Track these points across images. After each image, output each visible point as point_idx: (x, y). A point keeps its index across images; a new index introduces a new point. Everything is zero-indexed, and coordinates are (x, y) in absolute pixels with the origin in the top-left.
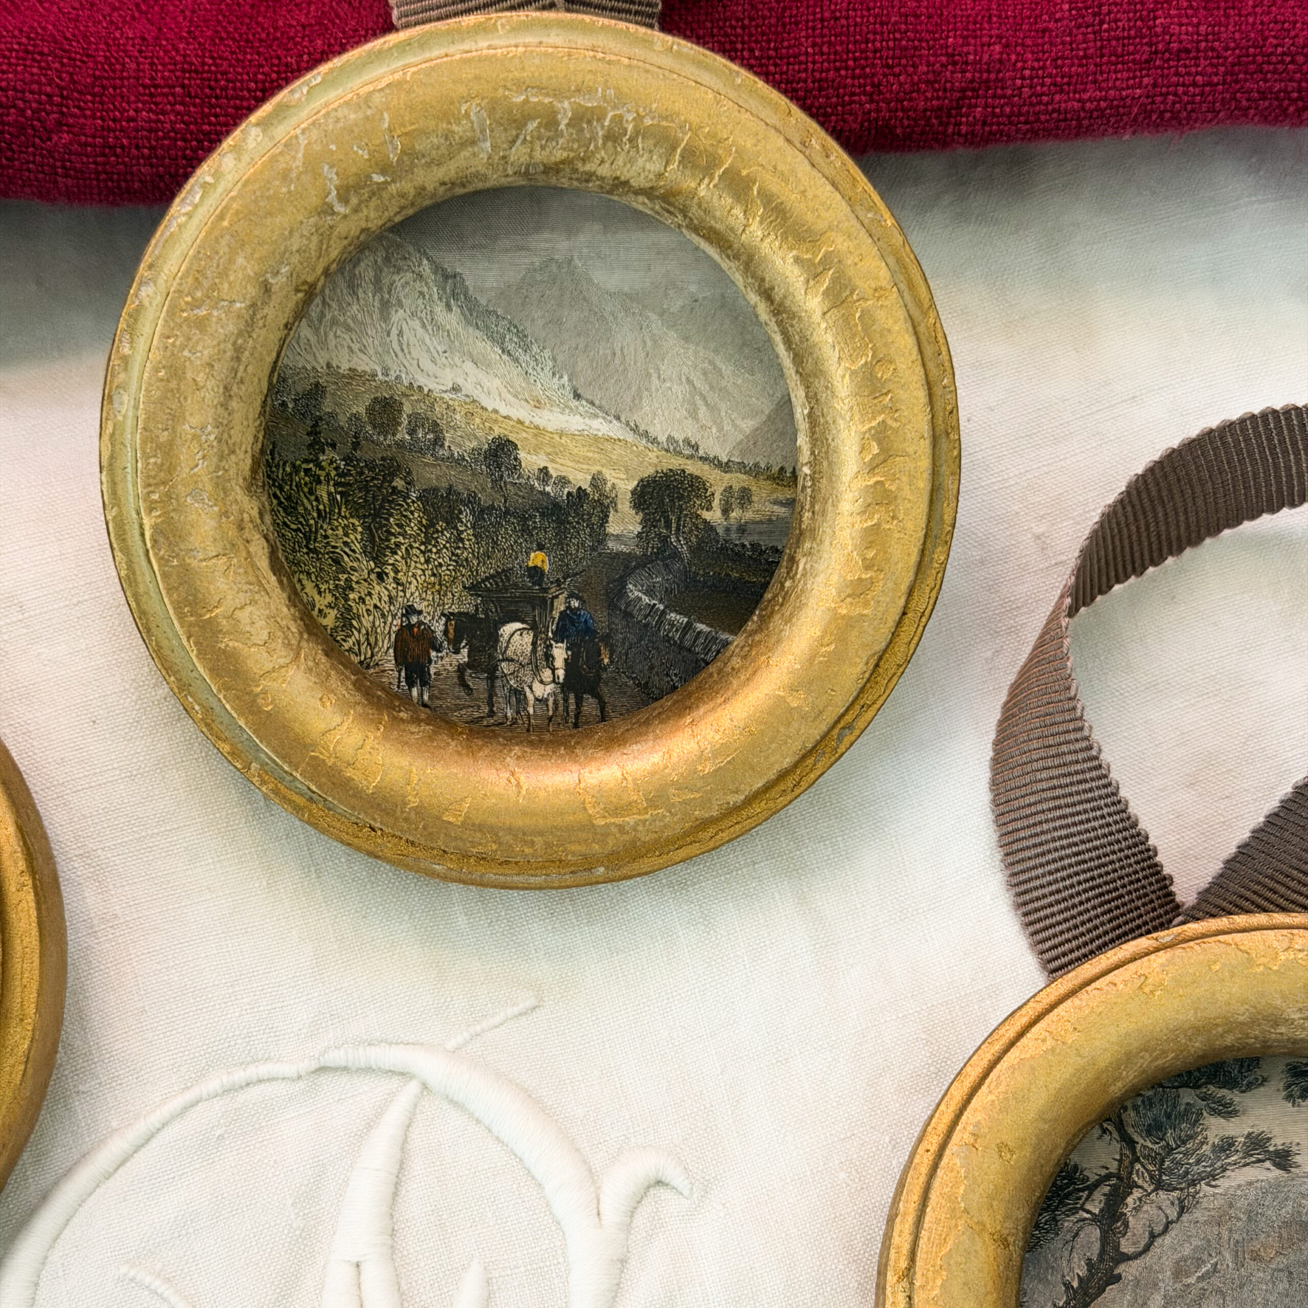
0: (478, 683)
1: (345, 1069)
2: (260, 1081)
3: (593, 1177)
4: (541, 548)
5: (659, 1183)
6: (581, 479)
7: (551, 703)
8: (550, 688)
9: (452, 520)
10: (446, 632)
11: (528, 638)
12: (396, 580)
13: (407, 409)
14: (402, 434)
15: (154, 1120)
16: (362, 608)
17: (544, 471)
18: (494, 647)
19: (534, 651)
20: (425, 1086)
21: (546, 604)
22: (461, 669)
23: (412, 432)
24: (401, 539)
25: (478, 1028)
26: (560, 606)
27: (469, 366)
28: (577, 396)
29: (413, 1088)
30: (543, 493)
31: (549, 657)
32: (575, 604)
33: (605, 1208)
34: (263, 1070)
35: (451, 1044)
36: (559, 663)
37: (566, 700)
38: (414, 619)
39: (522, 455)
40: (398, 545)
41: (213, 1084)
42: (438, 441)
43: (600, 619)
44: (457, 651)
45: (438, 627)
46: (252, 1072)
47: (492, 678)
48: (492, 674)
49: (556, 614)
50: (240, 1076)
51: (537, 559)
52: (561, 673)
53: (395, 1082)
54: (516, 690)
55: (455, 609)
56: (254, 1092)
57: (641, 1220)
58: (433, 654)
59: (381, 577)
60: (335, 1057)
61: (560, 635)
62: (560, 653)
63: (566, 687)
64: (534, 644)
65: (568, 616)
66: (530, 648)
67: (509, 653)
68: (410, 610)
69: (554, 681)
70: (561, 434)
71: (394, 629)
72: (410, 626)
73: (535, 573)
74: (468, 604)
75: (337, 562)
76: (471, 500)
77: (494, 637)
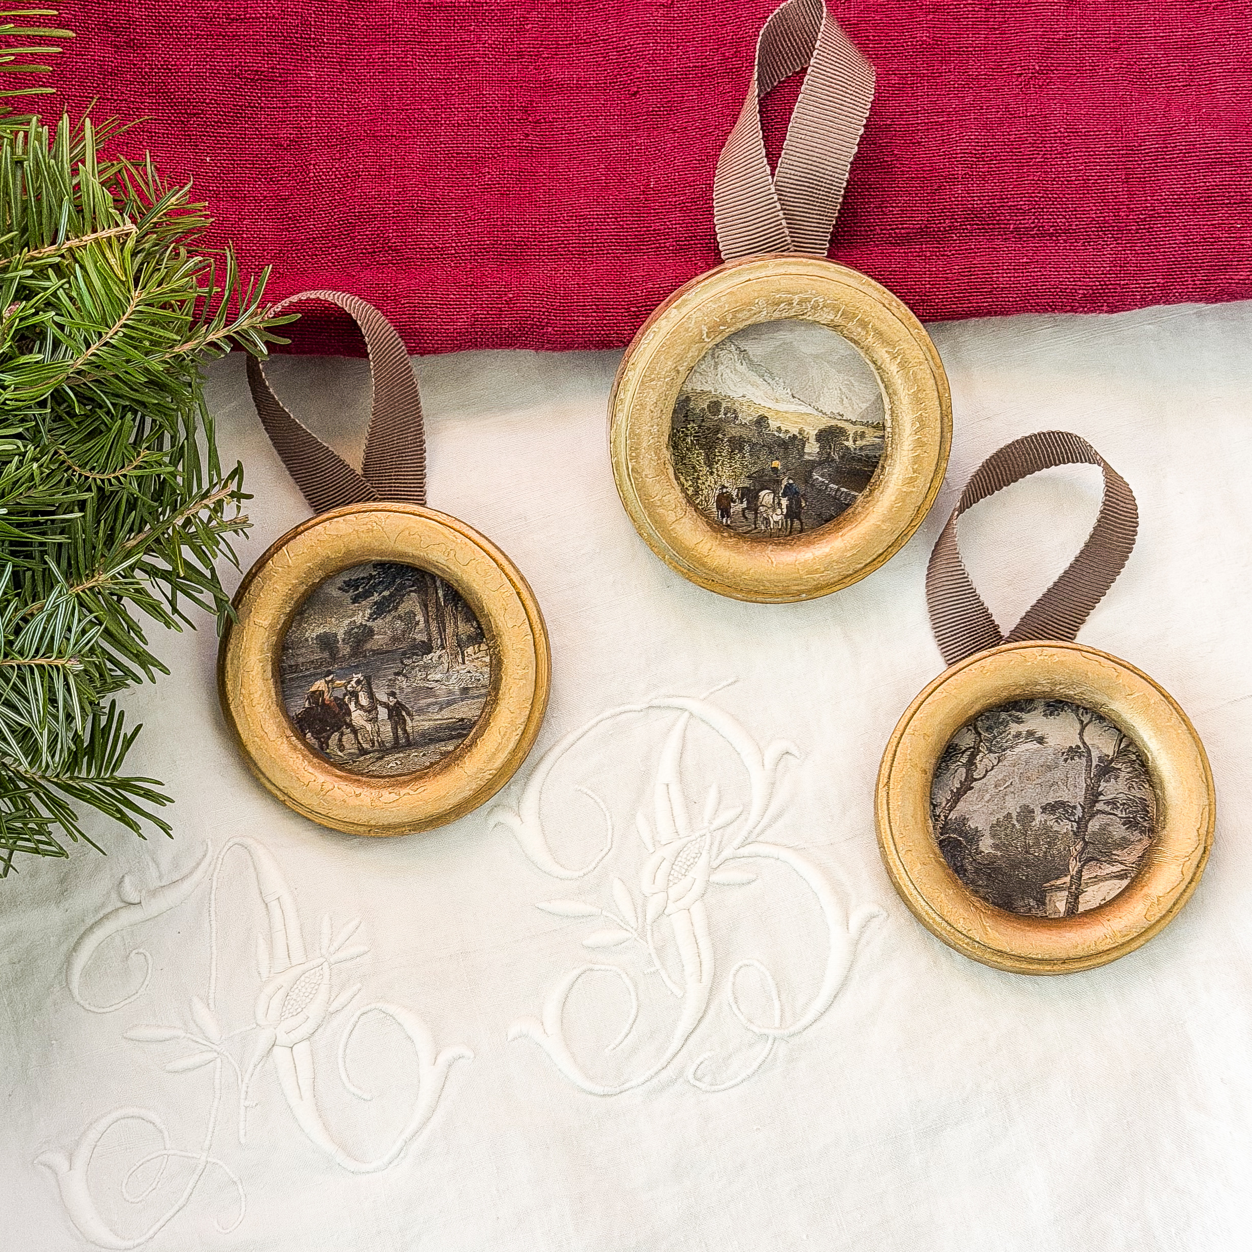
0: (750, 516)
1: (660, 707)
2: (625, 712)
3: (761, 751)
4: (777, 459)
5: (787, 753)
6: (794, 431)
7: (780, 523)
8: (780, 517)
9: (741, 449)
10: (737, 495)
11: (772, 496)
12: (718, 475)
13: (724, 405)
14: (722, 416)
15: (586, 727)
16: (704, 487)
17: (779, 428)
18: (757, 501)
19: (774, 502)
20: (691, 714)
21: (779, 482)
22: (744, 510)
23: (725, 414)
24: (719, 458)
25: (712, 690)
26: (785, 482)
27: (749, 386)
28: (794, 397)
29: (686, 714)
30: (779, 437)
31: (779, 504)
32: (791, 481)
33: (766, 762)
34: (627, 707)
35: (702, 697)
36: (784, 506)
37: (786, 521)
38: (724, 490)
39: (770, 421)
40: (719, 460)
41: (607, 714)
42: (736, 418)
43: (801, 488)
44: (742, 503)
45: (734, 493)
46: (622, 708)
47: (756, 513)
48: (756, 511)
49: (783, 486)
50: (618, 710)
51: (776, 464)
52: (785, 511)
53: (679, 712)
54: (766, 519)
55: (741, 486)
56: (623, 716)
57: (780, 766)
58: (732, 504)
59: (712, 473)
60: (655, 702)
61: (784, 495)
62: (784, 502)
63: (786, 516)
64: (774, 499)
65: (788, 487)
66: (772, 501)
67: (763, 503)
68: (723, 487)
69: (782, 514)
70: (786, 412)
71: (716, 495)
72: (723, 493)
73: (775, 469)
74: (747, 483)
75: (694, 468)
76: (749, 441)
77: (757, 497)
